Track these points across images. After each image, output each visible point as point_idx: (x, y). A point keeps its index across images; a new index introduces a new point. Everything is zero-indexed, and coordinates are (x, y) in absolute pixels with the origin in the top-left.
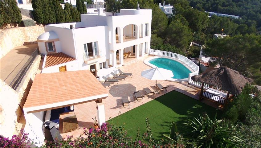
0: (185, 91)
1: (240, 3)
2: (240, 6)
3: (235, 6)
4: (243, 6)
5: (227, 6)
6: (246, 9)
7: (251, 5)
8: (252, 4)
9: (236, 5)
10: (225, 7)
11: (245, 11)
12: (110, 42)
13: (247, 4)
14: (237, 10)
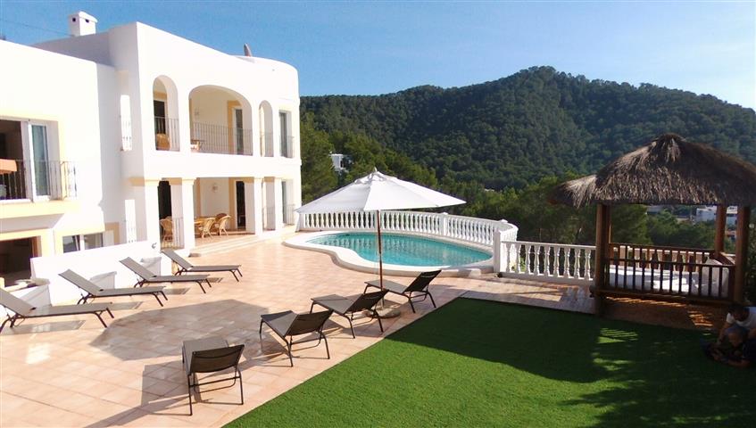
0: (509, 296)
1: (488, 162)
2: (491, 168)
3: (481, 168)
4: (498, 168)
5: (464, 168)
6: (506, 174)
7: (512, 165)
8: (515, 164)
9: (484, 166)
10: (460, 171)
11: (504, 179)
12: (127, 145)
13: (505, 164)
14: (487, 176)
